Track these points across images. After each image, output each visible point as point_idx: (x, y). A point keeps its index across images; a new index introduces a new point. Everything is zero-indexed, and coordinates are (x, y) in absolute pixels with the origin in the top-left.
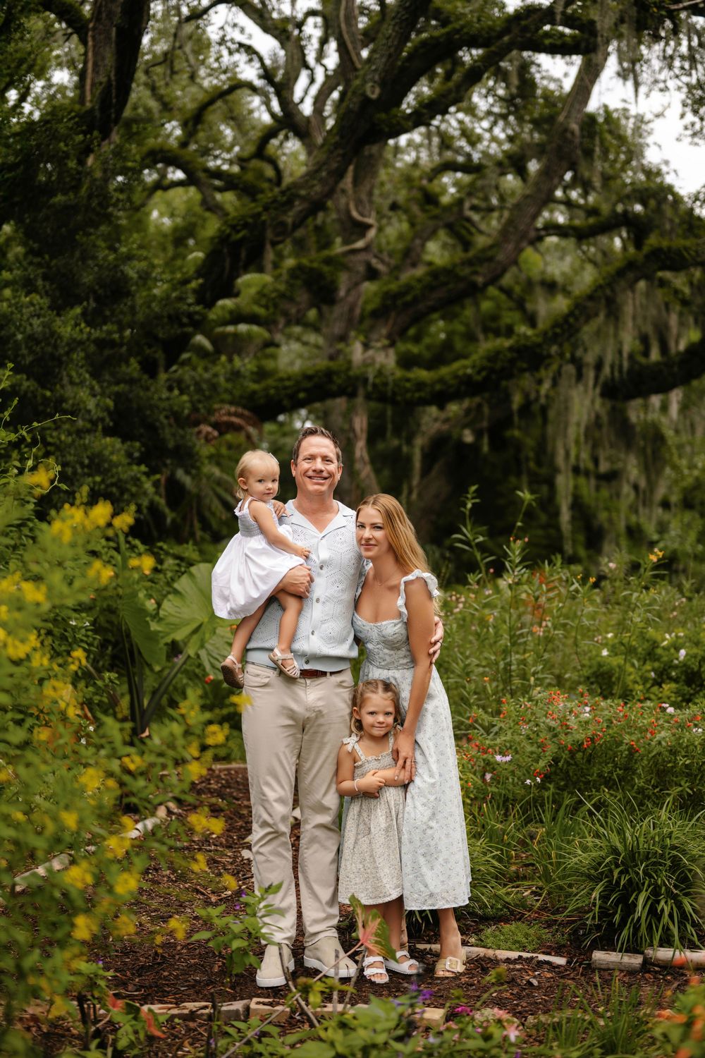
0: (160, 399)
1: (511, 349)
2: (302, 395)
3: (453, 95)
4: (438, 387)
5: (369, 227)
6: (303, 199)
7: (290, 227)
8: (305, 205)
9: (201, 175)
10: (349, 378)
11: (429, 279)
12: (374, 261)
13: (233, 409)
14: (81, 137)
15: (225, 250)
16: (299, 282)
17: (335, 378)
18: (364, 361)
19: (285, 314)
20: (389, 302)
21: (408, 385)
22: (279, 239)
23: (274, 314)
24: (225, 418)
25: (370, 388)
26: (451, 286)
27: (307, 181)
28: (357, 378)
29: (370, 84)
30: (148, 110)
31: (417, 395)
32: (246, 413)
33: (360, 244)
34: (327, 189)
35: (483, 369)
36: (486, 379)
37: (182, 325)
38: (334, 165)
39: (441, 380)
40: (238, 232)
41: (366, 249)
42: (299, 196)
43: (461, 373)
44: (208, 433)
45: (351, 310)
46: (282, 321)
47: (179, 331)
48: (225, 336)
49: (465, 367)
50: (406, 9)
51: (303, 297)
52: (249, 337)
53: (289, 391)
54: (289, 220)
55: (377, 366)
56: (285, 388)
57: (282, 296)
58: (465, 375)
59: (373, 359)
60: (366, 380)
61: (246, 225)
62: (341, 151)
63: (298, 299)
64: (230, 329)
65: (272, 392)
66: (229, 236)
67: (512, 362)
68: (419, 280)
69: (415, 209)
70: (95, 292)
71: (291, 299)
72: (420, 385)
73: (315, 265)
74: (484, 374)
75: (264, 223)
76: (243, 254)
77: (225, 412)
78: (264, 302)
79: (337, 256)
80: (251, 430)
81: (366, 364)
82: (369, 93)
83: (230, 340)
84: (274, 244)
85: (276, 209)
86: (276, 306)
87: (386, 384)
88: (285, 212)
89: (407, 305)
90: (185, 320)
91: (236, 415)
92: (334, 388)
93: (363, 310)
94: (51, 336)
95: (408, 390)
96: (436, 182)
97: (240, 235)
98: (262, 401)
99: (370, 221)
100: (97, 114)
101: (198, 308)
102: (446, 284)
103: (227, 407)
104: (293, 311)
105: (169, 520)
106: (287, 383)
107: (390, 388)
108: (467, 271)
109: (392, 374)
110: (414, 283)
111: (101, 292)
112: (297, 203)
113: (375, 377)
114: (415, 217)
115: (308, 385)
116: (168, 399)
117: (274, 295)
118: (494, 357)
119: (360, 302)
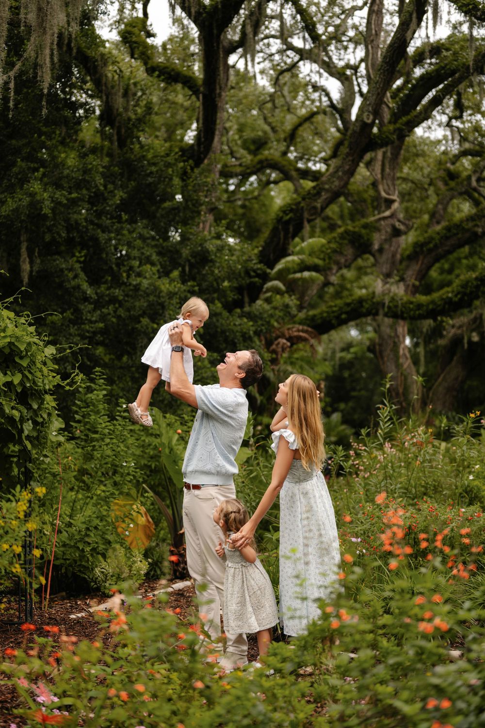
0: (235, 325)
1: (476, 279)
2: (343, 316)
3: (423, 115)
4: (431, 307)
5: (393, 201)
6: (327, 191)
7: (319, 210)
8: (329, 195)
9: (294, 174)
10: (374, 303)
11: (444, 232)
12: (397, 224)
13: (301, 327)
14: (182, 164)
15: (280, 227)
16: (346, 242)
17: (364, 304)
18: (383, 291)
19: (337, 263)
20: (418, 250)
21: (411, 306)
22: (313, 217)
23: (329, 263)
24: (296, 334)
25: (386, 309)
26: (460, 236)
27: (329, 179)
28: (378, 303)
29: (366, 114)
30: (265, 133)
31: (417, 312)
32: (310, 329)
33: (387, 213)
34: (342, 183)
35: (458, 293)
36: (461, 300)
37: (250, 277)
38: (347, 167)
39: (433, 302)
40: (287, 215)
41: (392, 216)
42: (324, 189)
43: (444, 297)
44: (284, 344)
45: (394, 256)
46: (335, 268)
47: (248, 281)
48: (295, 281)
49: (448, 292)
50: (386, 63)
51: (349, 251)
52: (312, 280)
53: (336, 314)
54: (319, 205)
55: (391, 294)
56: (333, 312)
57: (334, 251)
58: (448, 297)
59: (390, 291)
60: (384, 304)
61: (291, 210)
62: (351, 158)
63: (345, 253)
64: (298, 275)
65: (325, 315)
66: (282, 217)
67: (477, 287)
68: (438, 233)
69: (440, 184)
70: (189, 261)
71: (341, 253)
72: (419, 306)
73: (357, 229)
74: (459, 296)
75: (303, 207)
76: (291, 229)
77: (296, 330)
78: (322, 256)
79: (371, 222)
80: (313, 341)
81: (384, 294)
82: (366, 120)
83: (300, 283)
84: (309, 221)
85: (310, 198)
86: (330, 258)
87: (396, 306)
88: (315, 200)
89: (430, 251)
90: (252, 274)
91: (303, 331)
92: (364, 310)
93: (402, 255)
94: (156, 291)
95: (411, 310)
96: (458, 164)
97: (288, 217)
98: (319, 321)
99: (395, 197)
100: (196, 148)
101: (259, 266)
102: (455, 234)
103: (297, 326)
104: (343, 260)
105: (259, 402)
106: (335, 309)
107: (399, 309)
108: (471, 224)
109: (401, 299)
110: (434, 235)
111: (193, 261)
112: (323, 194)
113: (390, 302)
114: (439, 189)
115: (349, 309)
116: (240, 325)
117: (329, 251)
118: (465, 285)
119: (400, 250)
